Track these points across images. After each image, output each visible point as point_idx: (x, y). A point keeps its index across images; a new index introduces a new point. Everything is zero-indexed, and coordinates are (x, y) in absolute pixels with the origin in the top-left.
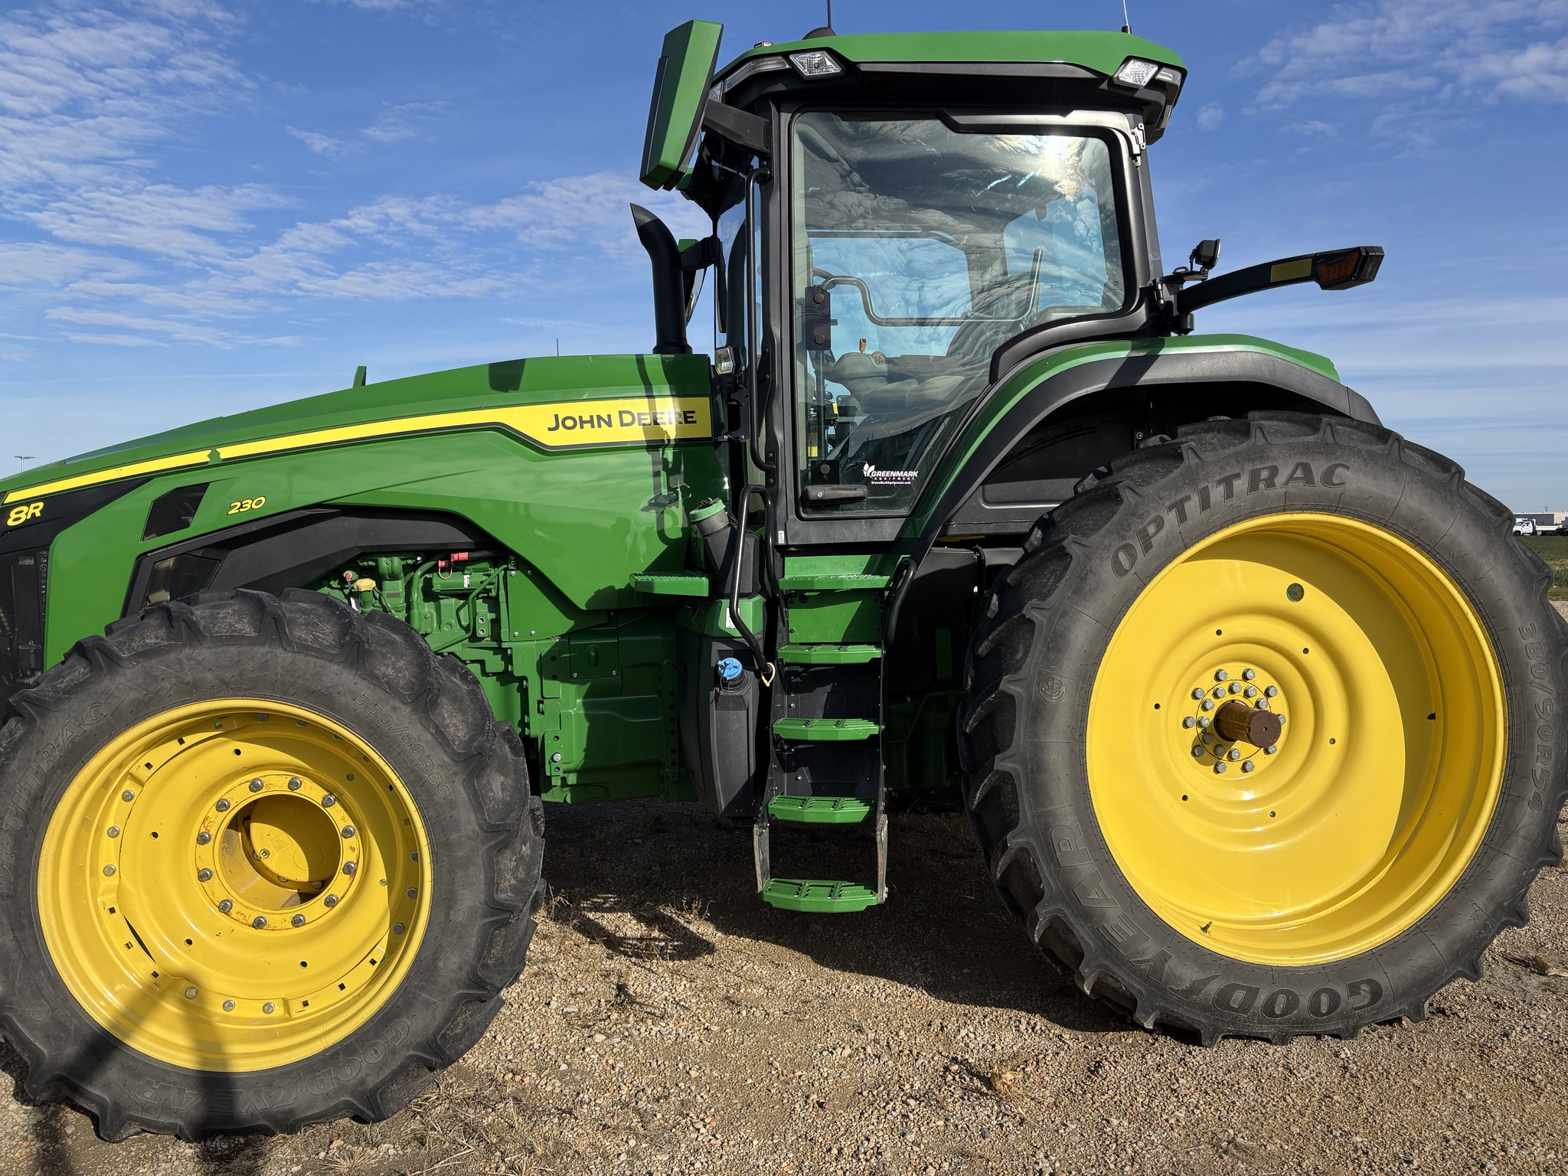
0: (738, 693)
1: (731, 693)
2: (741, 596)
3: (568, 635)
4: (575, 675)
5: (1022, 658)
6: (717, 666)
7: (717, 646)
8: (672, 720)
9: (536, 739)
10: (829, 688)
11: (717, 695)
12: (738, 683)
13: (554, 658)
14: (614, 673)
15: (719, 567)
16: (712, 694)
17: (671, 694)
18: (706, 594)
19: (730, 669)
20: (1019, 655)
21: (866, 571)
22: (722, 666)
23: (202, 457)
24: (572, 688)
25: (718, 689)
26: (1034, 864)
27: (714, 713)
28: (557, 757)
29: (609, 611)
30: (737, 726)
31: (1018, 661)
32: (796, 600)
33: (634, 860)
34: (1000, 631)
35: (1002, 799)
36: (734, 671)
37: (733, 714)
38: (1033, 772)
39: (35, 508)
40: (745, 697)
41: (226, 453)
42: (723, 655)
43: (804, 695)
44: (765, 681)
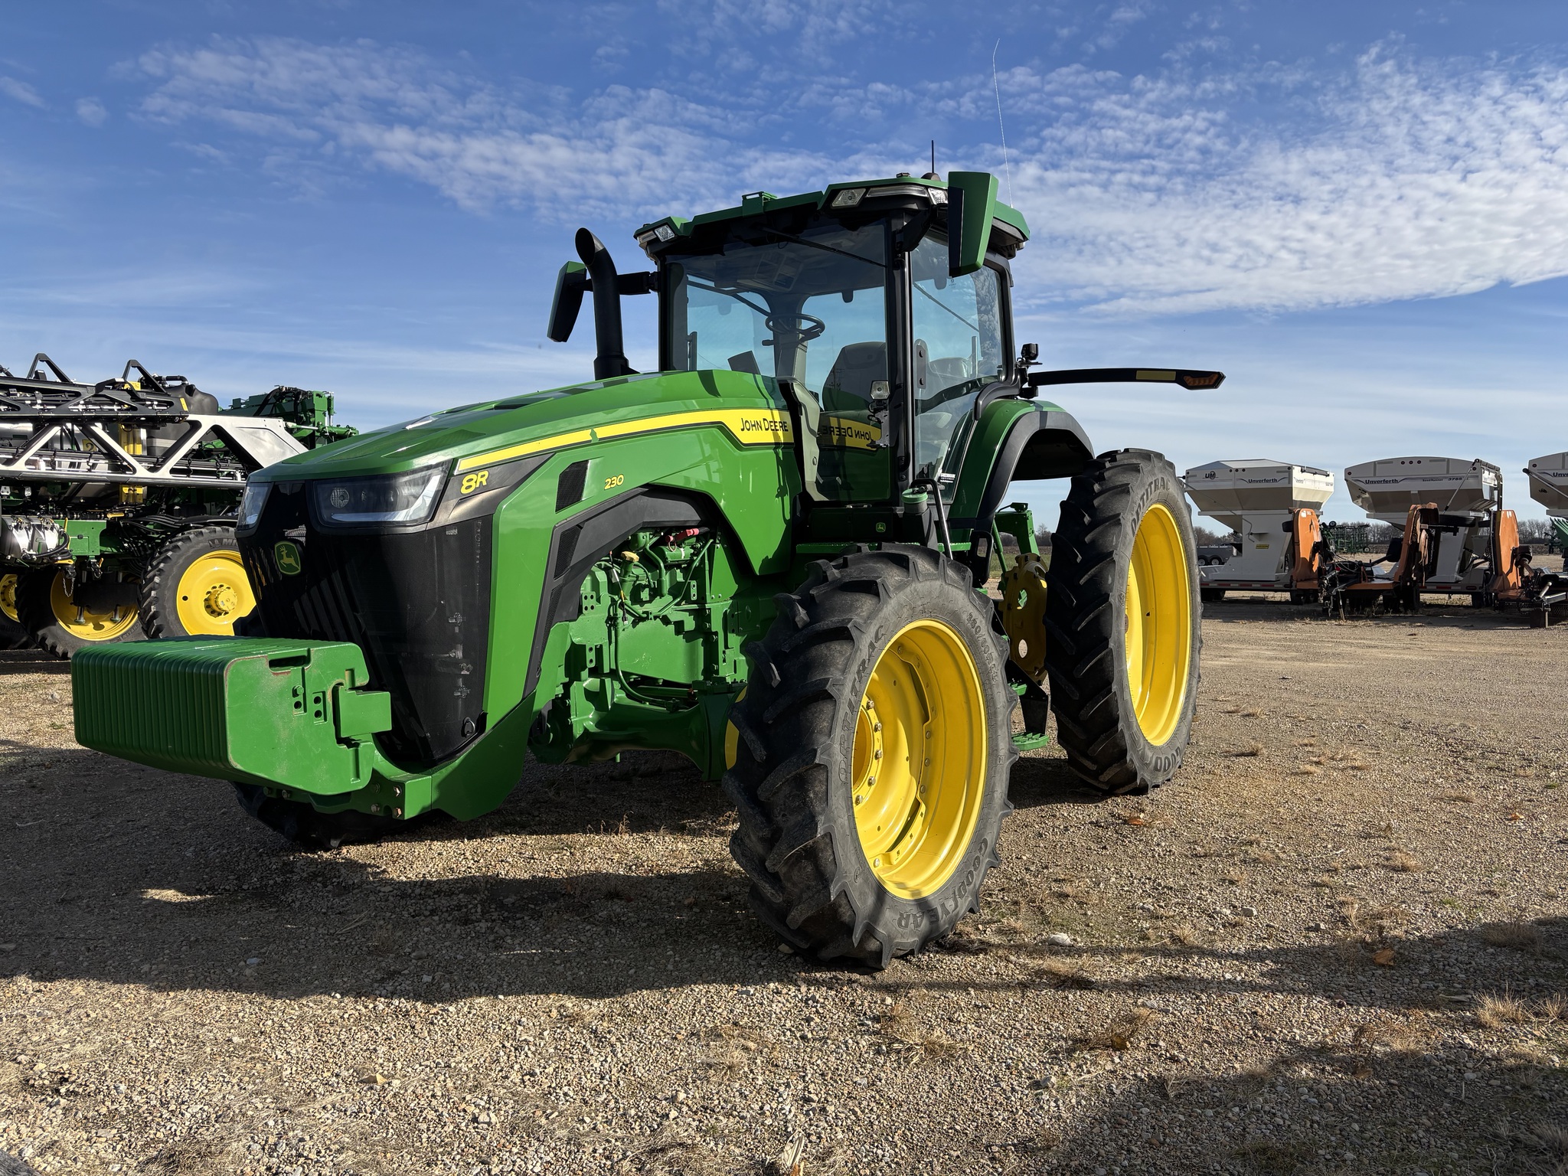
13: (732, 616)
23: (584, 436)
39: (483, 476)
41: (603, 432)
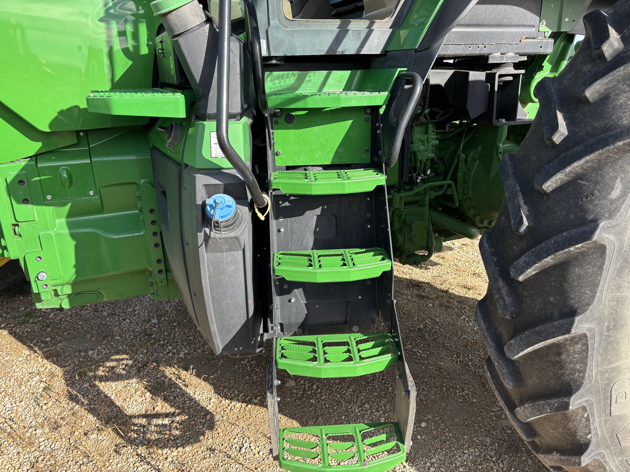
0: (232, 234)
1: (224, 234)
2: (231, 116)
3: (36, 157)
4: (49, 197)
5: (619, 198)
6: (204, 205)
7: (202, 180)
8: (155, 234)
9: (17, 261)
10: (318, 211)
11: (207, 238)
12: (231, 224)
13: (21, 182)
14: (91, 193)
15: (198, 79)
16: (201, 236)
17: (152, 211)
18: (182, 114)
19: (222, 209)
20: (615, 194)
21: (347, 88)
22: (211, 206)
24: (48, 210)
25: (207, 230)
26: (588, 419)
27: (204, 255)
28: (42, 276)
29: (77, 132)
30: (233, 268)
31: (612, 202)
32: (282, 120)
33: (136, 312)
34: (587, 162)
35: (564, 357)
36: (226, 211)
37: (227, 256)
38: (608, 329)
40: (241, 237)
42: (211, 190)
43: (293, 219)
44: (259, 215)
